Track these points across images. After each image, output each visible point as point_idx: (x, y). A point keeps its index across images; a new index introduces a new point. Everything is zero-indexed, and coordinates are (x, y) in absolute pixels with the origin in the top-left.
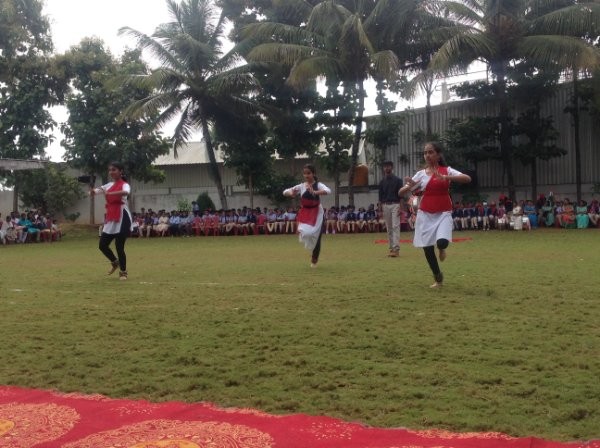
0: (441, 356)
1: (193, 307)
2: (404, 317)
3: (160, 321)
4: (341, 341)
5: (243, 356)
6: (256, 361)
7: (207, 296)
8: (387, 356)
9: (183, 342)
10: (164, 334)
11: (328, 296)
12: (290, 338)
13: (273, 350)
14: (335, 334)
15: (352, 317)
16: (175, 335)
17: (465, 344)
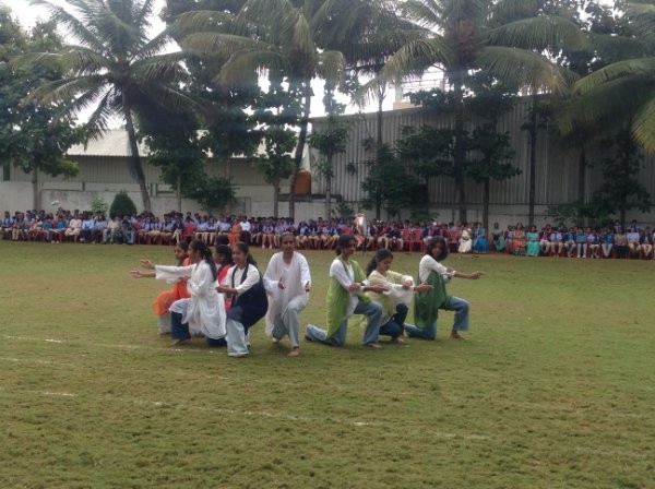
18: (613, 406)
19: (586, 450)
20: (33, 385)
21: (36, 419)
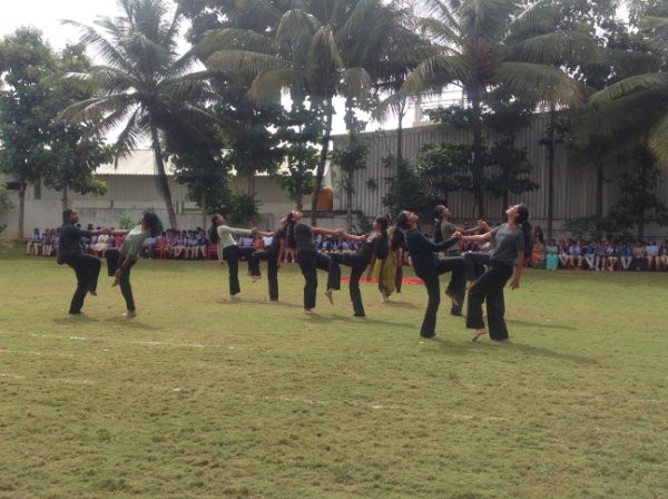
0: (395, 483)
1: (128, 384)
2: (360, 414)
3: (88, 409)
4: (291, 454)
5: (179, 477)
6: (192, 485)
7: (145, 366)
8: (338, 481)
9: (112, 448)
10: (92, 433)
11: (280, 372)
12: (233, 447)
13: (213, 467)
14: (284, 442)
15: (304, 412)
16: (105, 437)
17: (422, 462)
18: (633, 393)
19: (605, 430)
20: (54, 374)
21: (55, 402)
